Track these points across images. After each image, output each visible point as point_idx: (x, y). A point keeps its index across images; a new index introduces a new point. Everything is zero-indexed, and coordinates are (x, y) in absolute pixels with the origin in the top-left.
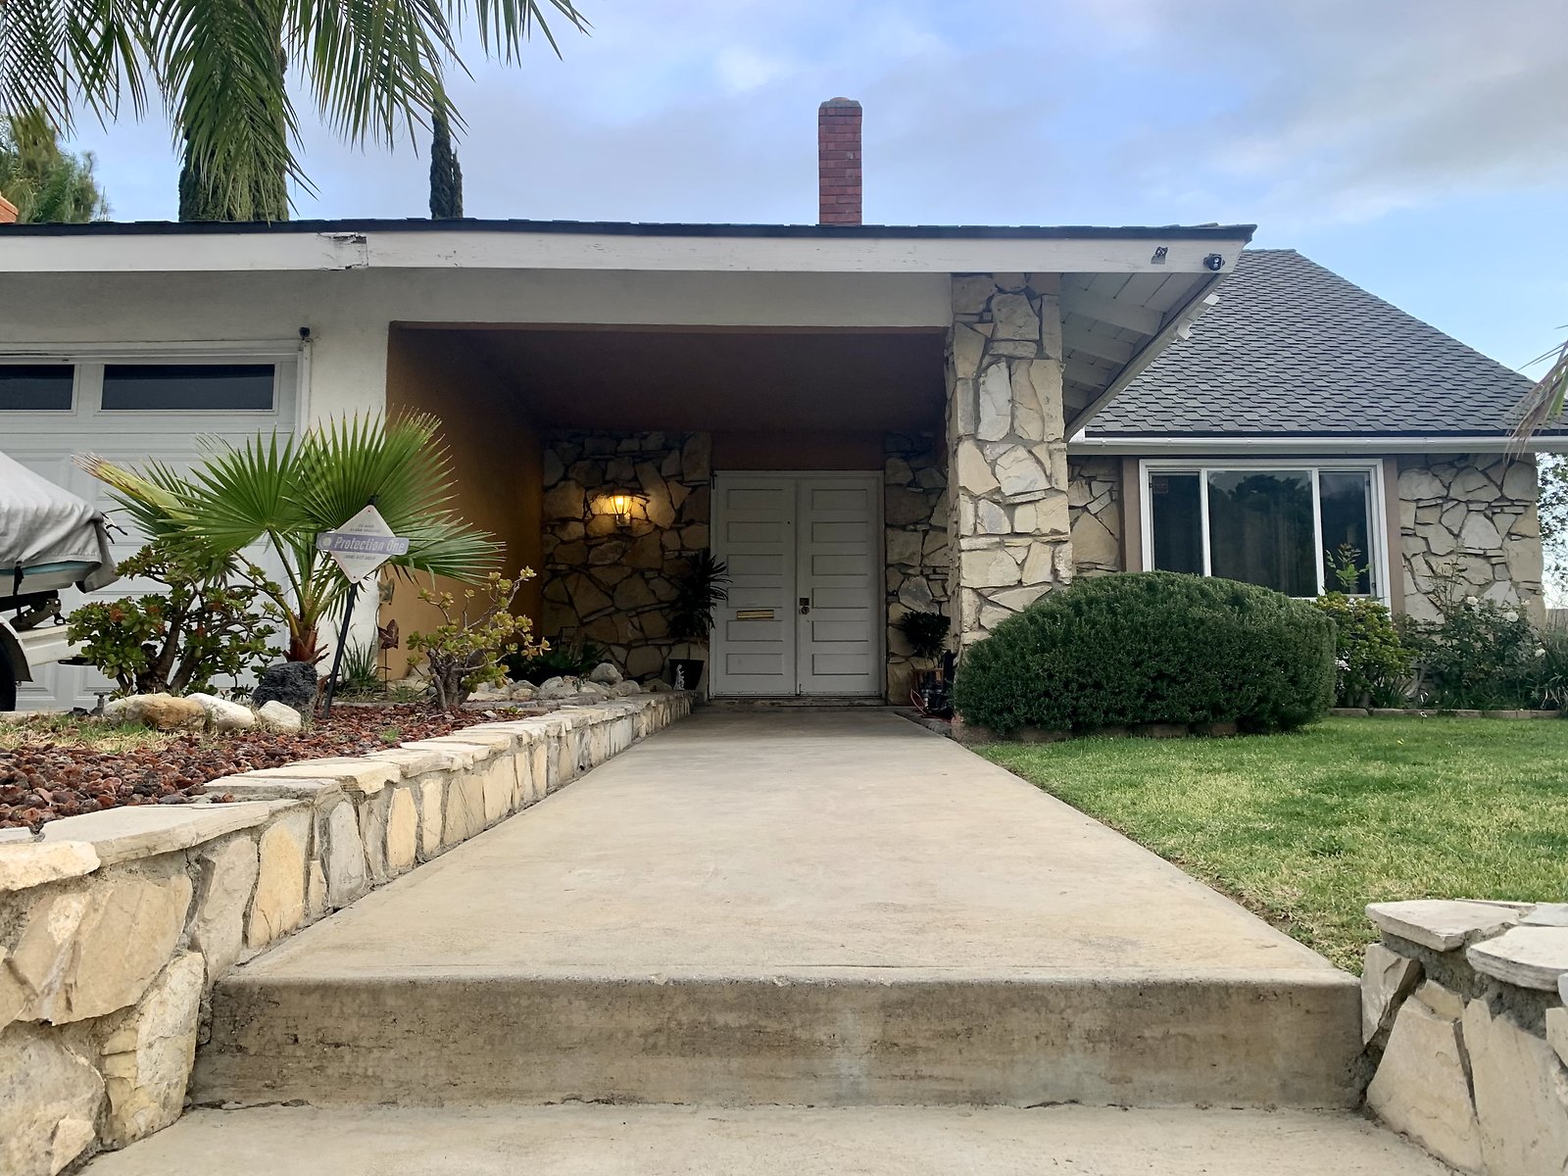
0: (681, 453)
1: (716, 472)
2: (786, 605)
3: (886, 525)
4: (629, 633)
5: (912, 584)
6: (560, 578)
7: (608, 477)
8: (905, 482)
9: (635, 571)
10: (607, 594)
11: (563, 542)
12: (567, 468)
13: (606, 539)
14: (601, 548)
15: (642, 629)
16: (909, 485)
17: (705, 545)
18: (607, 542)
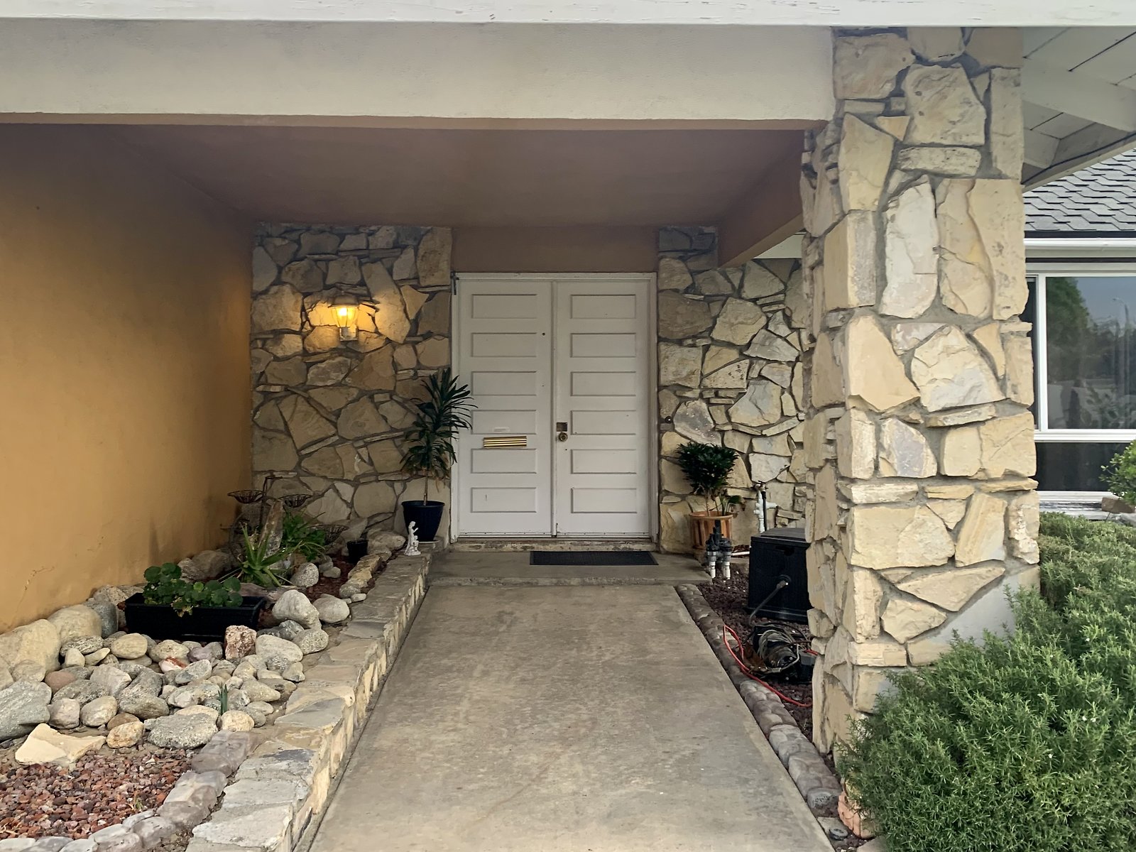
0: (416, 255)
1: (458, 275)
2: (540, 431)
3: (660, 339)
4: (358, 468)
5: (690, 410)
6: (273, 402)
7: (330, 281)
8: (682, 288)
9: (362, 393)
10: (330, 421)
11: (277, 359)
12: (280, 269)
13: (328, 355)
14: (323, 365)
15: (371, 463)
16: (686, 291)
17: (444, 363)
18: (329, 358)
